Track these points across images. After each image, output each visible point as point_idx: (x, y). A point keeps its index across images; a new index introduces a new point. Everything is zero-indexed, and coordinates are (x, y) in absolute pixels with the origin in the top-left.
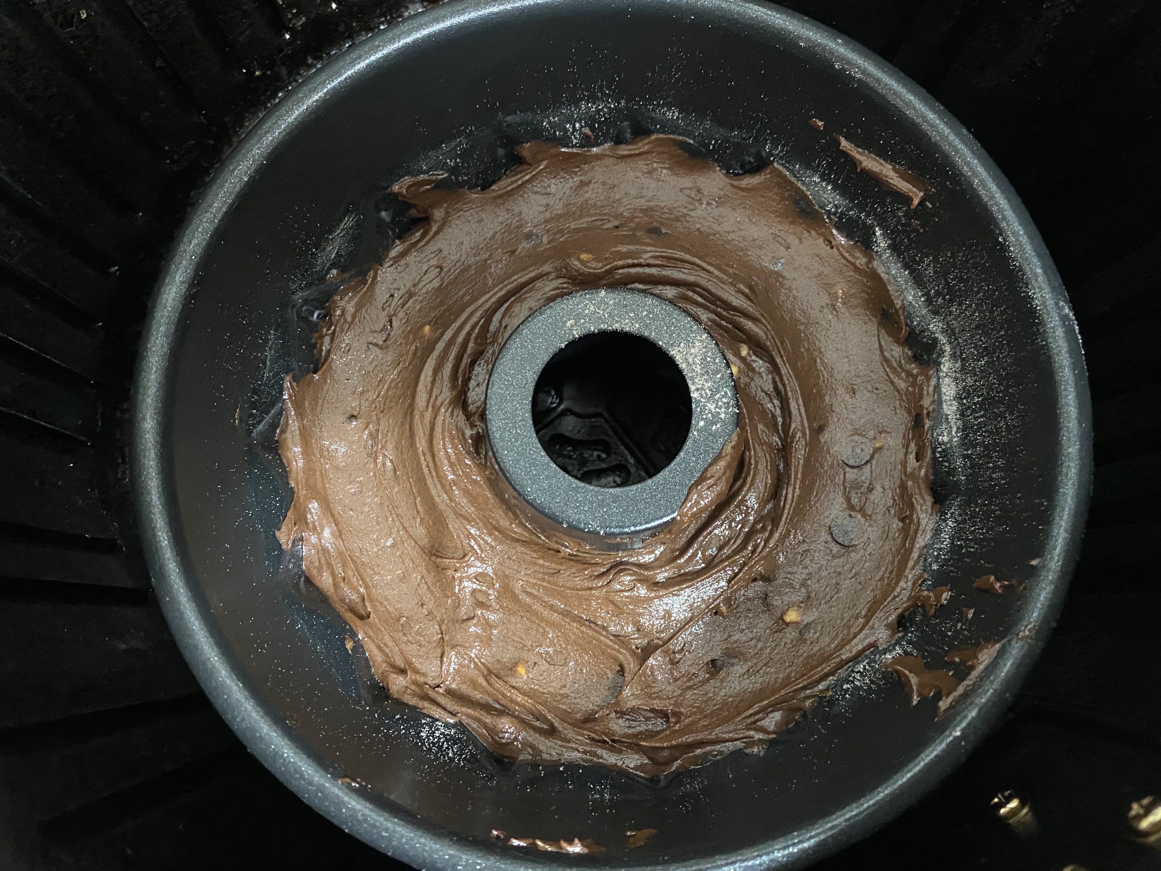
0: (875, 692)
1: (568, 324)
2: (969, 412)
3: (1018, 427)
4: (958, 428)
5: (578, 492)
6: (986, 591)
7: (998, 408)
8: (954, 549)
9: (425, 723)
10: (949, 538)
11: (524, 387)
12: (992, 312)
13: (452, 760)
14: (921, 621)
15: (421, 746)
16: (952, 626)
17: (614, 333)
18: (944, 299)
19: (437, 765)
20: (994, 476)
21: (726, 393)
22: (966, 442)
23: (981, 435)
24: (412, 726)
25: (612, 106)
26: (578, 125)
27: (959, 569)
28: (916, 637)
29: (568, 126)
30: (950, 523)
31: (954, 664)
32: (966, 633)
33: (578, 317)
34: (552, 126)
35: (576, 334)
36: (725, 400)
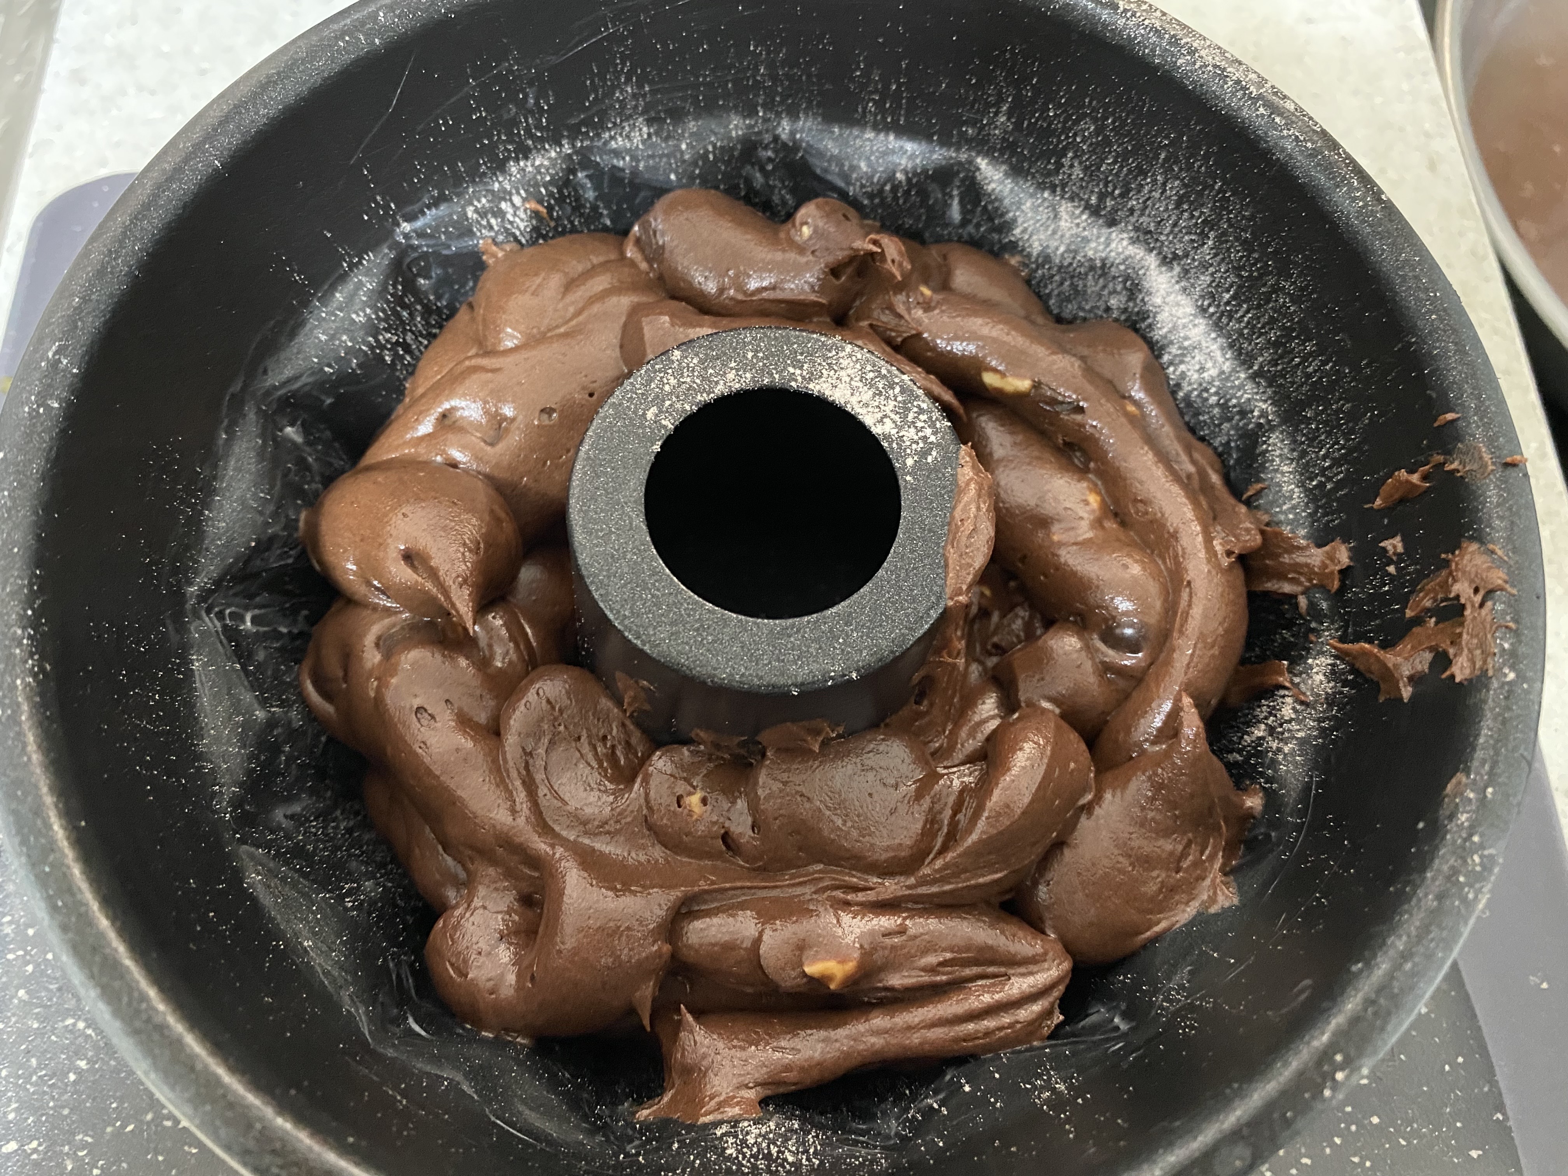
0: (1332, 729)
1: (650, 415)
2: (1224, 320)
3: (1308, 286)
4: (1222, 349)
5: (789, 636)
6: (1402, 501)
7: (1265, 285)
8: (1314, 496)
9: (723, 1135)
10: (1298, 487)
11: (631, 529)
13: (797, 1165)
14: (1330, 608)
15: (738, 1169)
16: (1382, 577)
17: (722, 400)
18: (1113, 198)
20: (1310, 370)
21: (919, 407)
22: (1243, 359)
23: (1261, 335)
24: (706, 1150)
25: (553, 154)
26: (517, 200)
27: (1338, 511)
28: (1337, 630)
29: (503, 205)
30: (1286, 469)
31: (1428, 610)
32: (1411, 568)
33: (659, 400)
34: (482, 213)
35: (669, 424)
36: (923, 417)
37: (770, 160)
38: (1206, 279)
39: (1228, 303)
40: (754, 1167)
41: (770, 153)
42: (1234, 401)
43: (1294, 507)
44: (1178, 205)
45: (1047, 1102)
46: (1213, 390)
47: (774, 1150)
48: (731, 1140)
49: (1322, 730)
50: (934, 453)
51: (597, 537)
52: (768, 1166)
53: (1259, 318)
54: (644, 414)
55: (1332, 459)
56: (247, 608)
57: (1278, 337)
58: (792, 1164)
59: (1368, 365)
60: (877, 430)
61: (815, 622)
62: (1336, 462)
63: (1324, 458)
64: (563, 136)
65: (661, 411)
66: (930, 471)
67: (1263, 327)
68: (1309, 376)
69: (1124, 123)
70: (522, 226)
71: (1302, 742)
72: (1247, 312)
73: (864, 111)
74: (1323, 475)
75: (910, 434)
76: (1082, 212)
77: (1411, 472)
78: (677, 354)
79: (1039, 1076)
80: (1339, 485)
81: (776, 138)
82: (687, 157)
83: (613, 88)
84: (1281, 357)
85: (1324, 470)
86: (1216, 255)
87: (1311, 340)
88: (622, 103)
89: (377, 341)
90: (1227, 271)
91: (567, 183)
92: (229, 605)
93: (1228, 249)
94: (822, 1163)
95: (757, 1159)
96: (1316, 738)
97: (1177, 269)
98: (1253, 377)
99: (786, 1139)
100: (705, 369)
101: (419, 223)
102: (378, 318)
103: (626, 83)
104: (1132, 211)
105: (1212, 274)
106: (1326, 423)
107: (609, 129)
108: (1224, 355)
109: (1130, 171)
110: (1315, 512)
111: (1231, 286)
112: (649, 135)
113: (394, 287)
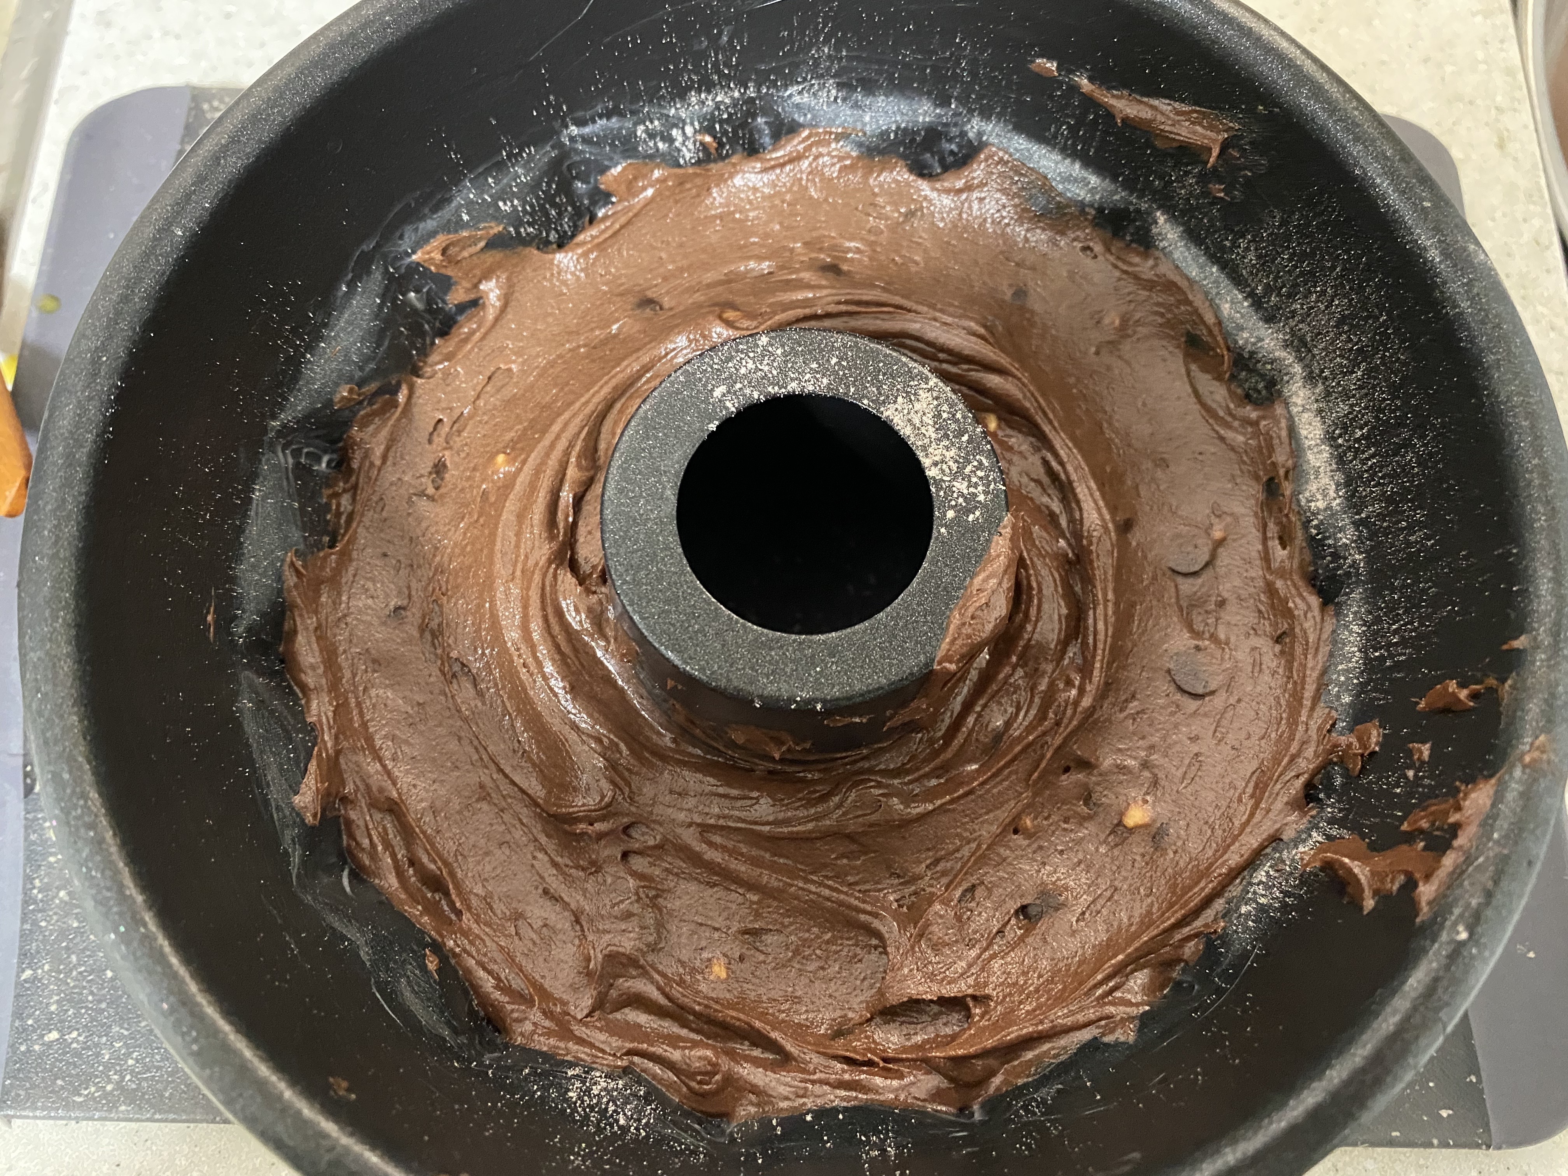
0: (1293, 907)
1: (718, 393)
2: (1349, 456)
3: (1438, 453)
4: (1338, 485)
5: (771, 649)
6: (1446, 711)
7: (1399, 435)
8: (1370, 666)
9: (574, 1076)
10: (1360, 651)
11: (661, 498)
12: (1361, 288)
13: (625, 1129)
14: (1343, 785)
15: (572, 1113)
16: (1399, 778)
17: (791, 398)
18: (1279, 295)
19: (600, 1141)
20: (1412, 538)
21: (980, 463)
22: (1354, 502)
23: (1378, 484)
24: (551, 1085)
25: (736, 94)
26: (689, 130)
27: (1387, 692)
28: (1340, 810)
29: (675, 132)
30: (1356, 628)
31: (1421, 831)
32: (1426, 781)
33: (731, 380)
34: (652, 135)
35: (732, 406)
36: (980, 473)
37: (952, 152)
38: (1343, 408)
39: (1357, 440)
41: (953, 147)
42: (1331, 542)
43: (1348, 671)
44: (1340, 323)
46: (1315, 522)
47: (611, 1108)
48: (578, 1084)
50: (978, 513)
51: (627, 496)
52: (599, 1121)
53: (1382, 467)
54: (712, 390)
55: (1403, 637)
56: (325, 452)
57: (1393, 493)
58: (620, 1127)
59: (1465, 558)
60: (932, 473)
61: (800, 643)
62: (1403, 642)
63: (1396, 632)
64: (750, 79)
65: (729, 392)
66: (967, 529)
67: (1383, 478)
68: (1409, 544)
69: (1308, 224)
70: (688, 156)
71: (1262, 908)
72: (1373, 456)
73: (1056, 132)
74: (1388, 650)
75: (961, 486)
76: (1246, 298)
77: (1462, 685)
78: (764, 340)
80: (1397, 666)
81: (963, 134)
82: (868, 130)
83: (810, 46)
84: (1390, 514)
85: (1390, 644)
86: (1360, 388)
87: (1422, 509)
88: (817, 63)
89: (518, 233)
90: (1366, 408)
91: (744, 125)
92: (308, 446)
93: (1374, 387)
94: (647, 1137)
95: (592, 1110)
96: (1276, 910)
97: (1320, 388)
98: (1356, 524)
99: (627, 1102)
100: (786, 362)
101: (587, 130)
102: (524, 211)
103: (825, 42)
104: (1294, 313)
105: (1352, 406)
106: (1409, 599)
107: (798, 83)
108: (1337, 491)
109: (1302, 274)
110: (1367, 683)
111: (1366, 424)
112: (836, 98)
113: (549, 185)
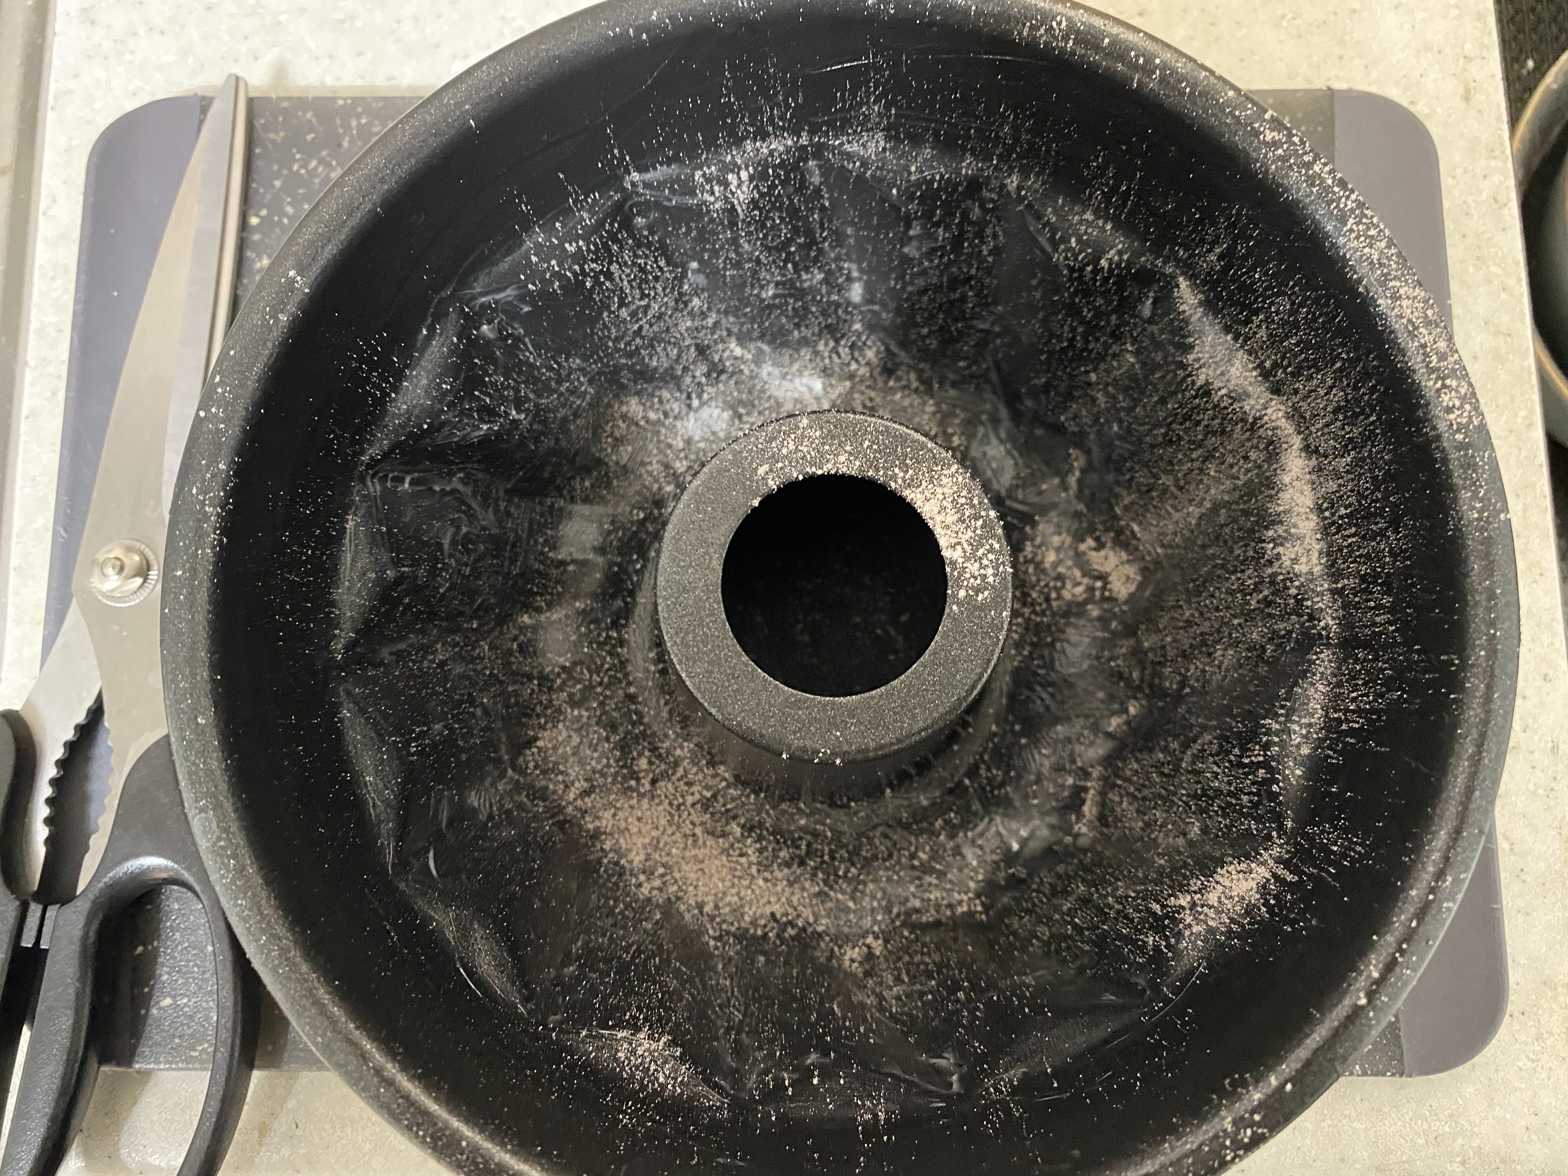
1: (762, 471)
3: (1407, 550)
5: (800, 708)
7: (1376, 524)
10: (1322, 710)
11: (709, 568)
17: (826, 478)
21: (991, 545)
23: (1355, 562)
25: (790, 143)
26: (744, 175)
27: (1340, 753)
28: (1288, 852)
29: (730, 177)
30: (1321, 688)
33: (774, 459)
34: (709, 180)
35: (773, 484)
36: (991, 556)
37: (992, 200)
38: (1332, 486)
39: (1341, 517)
40: (632, 1076)
42: (1309, 603)
43: (1310, 725)
44: (1335, 412)
45: (865, 1123)
46: (1297, 583)
47: (653, 1067)
48: (625, 1046)
49: (1230, 931)
50: (986, 593)
51: (679, 566)
52: (642, 1079)
53: (1359, 547)
56: (408, 472)
57: (1366, 574)
58: (660, 1085)
60: (946, 553)
61: (825, 705)
62: (1359, 711)
63: (1354, 700)
64: (803, 130)
65: (771, 470)
66: (976, 608)
67: (1360, 556)
68: (1374, 624)
69: (1315, 320)
71: (1211, 931)
72: (1353, 535)
73: (1090, 196)
75: (973, 567)
76: (1254, 369)
78: (805, 422)
79: (870, 1097)
80: (1351, 732)
81: (1003, 186)
82: (913, 178)
83: (860, 105)
84: (1363, 591)
85: (1347, 710)
86: (1347, 472)
87: (1389, 595)
88: (867, 118)
89: (582, 269)
90: (1352, 491)
91: (795, 168)
92: (392, 471)
93: (1360, 475)
94: (682, 1093)
95: (637, 1068)
96: (1222, 933)
97: (1314, 462)
98: (1333, 592)
99: (666, 1062)
101: (649, 176)
102: (589, 250)
103: (875, 103)
104: (1296, 392)
105: (1339, 486)
106: (1368, 673)
107: (848, 134)
108: (1319, 558)
109: (1306, 359)
110: (1324, 740)
111: (1350, 505)
112: (884, 149)
113: (612, 225)
